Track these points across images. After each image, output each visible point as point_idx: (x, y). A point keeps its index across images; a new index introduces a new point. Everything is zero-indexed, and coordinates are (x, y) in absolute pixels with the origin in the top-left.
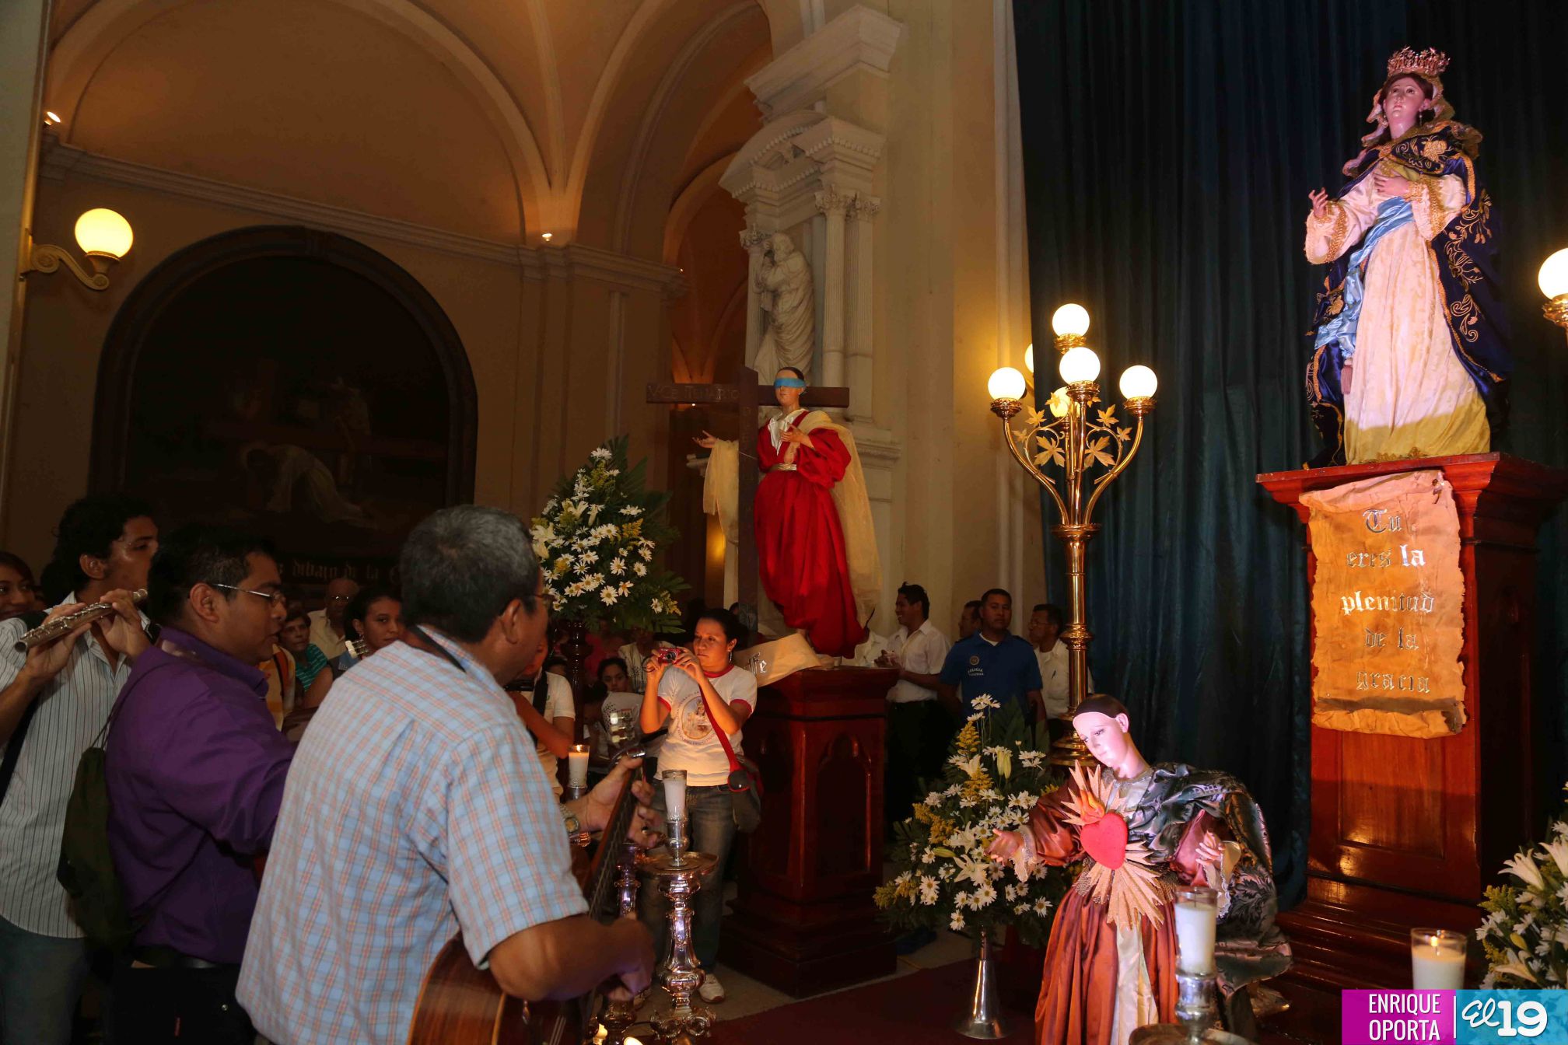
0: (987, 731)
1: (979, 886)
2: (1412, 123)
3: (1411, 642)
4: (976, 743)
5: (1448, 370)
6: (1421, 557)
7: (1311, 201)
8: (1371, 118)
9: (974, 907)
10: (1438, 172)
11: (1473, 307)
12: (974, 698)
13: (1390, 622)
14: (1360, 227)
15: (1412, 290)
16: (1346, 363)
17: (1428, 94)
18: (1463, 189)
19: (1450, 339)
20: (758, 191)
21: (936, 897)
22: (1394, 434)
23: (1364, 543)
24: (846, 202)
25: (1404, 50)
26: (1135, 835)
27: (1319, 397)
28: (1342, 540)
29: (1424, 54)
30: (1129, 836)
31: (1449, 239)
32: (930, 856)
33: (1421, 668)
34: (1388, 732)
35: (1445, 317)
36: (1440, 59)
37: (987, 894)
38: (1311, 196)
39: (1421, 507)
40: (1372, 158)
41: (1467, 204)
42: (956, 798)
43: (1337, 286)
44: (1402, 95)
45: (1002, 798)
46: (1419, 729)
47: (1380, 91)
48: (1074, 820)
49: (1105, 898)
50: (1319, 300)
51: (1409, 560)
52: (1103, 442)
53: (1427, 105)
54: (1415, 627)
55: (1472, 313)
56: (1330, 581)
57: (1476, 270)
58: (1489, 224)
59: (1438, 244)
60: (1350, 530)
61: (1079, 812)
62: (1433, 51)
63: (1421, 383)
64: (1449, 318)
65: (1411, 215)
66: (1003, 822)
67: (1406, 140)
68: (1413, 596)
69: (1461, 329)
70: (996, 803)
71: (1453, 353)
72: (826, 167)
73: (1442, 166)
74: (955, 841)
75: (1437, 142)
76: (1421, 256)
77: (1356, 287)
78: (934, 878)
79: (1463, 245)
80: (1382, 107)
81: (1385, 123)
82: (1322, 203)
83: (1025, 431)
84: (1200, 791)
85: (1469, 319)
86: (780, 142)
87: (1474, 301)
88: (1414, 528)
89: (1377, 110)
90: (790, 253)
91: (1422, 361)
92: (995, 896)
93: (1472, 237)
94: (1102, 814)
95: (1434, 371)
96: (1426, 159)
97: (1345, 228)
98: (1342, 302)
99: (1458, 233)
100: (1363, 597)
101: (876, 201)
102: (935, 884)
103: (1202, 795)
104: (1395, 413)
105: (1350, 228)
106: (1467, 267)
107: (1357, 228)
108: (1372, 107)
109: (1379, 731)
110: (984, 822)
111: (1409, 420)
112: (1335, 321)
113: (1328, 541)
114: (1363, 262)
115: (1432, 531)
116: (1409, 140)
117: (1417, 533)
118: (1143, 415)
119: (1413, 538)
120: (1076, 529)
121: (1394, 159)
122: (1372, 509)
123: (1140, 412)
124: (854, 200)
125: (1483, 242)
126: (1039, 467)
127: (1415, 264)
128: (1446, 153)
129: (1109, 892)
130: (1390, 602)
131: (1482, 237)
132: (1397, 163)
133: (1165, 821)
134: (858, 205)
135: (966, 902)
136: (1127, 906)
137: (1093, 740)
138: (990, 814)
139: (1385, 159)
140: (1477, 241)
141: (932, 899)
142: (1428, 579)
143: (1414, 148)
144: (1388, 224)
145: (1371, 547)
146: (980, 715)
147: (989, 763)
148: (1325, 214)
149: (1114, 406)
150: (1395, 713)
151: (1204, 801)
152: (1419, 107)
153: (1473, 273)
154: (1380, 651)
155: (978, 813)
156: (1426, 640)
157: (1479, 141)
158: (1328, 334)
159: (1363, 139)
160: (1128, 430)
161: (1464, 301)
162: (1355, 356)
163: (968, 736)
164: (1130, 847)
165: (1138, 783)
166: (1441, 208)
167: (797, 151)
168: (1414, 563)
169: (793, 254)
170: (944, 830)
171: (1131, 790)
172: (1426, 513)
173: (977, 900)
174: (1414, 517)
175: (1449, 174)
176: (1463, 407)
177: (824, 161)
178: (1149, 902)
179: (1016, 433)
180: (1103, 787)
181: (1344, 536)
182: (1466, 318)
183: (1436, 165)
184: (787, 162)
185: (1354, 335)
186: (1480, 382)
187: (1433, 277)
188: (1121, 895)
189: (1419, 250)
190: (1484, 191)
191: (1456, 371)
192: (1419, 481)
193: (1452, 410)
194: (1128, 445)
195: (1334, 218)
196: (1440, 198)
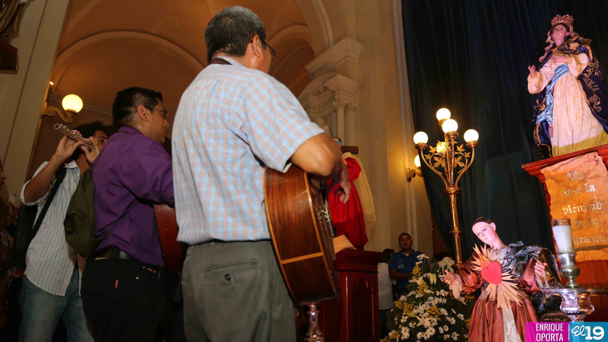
0: (424, 268)
1: (427, 328)
2: (563, 40)
3: (595, 222)
4: (420, 273)
5: (591, 122)
6: (593, 188)
7: (529, 70)
8: (547, 41)
9: (425, 338)
10: (577, 53)
11: (598, 99)
12: (418, 256)
13: (584, 216)
14: (548, 79)
15: (573, 94)
16: (550, 126)
17: (568, 30)
18: (587, 57)
19: (590, 111)
20: (310, 104)
21: (408, 335)
22: (574, 146)
23: (569, 186)
24: (344, 105)
25: (557, 16)
26: (505, 270)
27: (540, 142)
28: (560, 186)
29: (564, 16)
30: (502, 270)
31: (585, 76)
32: (404, 319)
33: (600, 232)
34: (590, 259)
35: (587, 103)
36: (571, 18)
37: (431, 331)
38: (529, 68)
39: (591, 168)
40: (550, 53)
41: (590, 62)
42: (413, 296)
43: (542, 102)
44: (559, 30)
45: (433, 293)
46: (604, 256)
47: (550, 31)
48: (477, 269)
49: (495, 298)
50: (535, 109)
51: (589, 190)
52: (459, 158)
53: (568, 34)
54: (595, 216)
55: (598, 100)
56: (557, 202)
57: (596, 86)
58: (599, 68)
59: (580, 78)
60: (563, 182)
61: (479, 265)
62: (568, 15)
63: (582, 127)
64: (589, 103)
65: (569, 69)
66: (435, 303)
67: (562, 45)
68: (592, 204)
69: (594, 107)
70: (431, 295)
71: (592, 115)
72: (337, 93)
73: (578, 51)
74: (415, 311)
75: (574, 43)
76: (574, 83)
77: (551, 98)
78: (407, 327)
79: (590, 77)
80: (551, 37)
81: (553, 42)
82: (533, 70)
83: (429, 154)
84: (530, 249)
85: (597, 103)
86: (319, 86)
87: (597, 96)
88: (589, 177)
89: (549, 38)
90: (323, 125)
91: (581, 119)
92: (435, 332)
93: (593, 73)
94: (489, 263)
95: (586, 122)
96: (571, 50)
97: (542, 80)
98: (545, 106)
99: (588, 73)
100: (571, 207)
101: (356, 105)
102: (408, 330)
103: (531, 251)
104: (573, 139)
105: (544, 80)
106: (593, 85)
107: (547, 79)
108: (547, 37)
109: (586, 259)
110: (427, 302)
111: (579, 141)
112: (543, 112)
113: (554, 187)
114: (551, 89)
115: (597, 176)
116: (564, 45)
117: (591, 178)
118: (474, 147)
119: (589, 181)
120: (452, 190)
121: (559, 51)
122: (570, 172)
123: (473, 146)
124: (347, 105)
125: (598, 75)
126: (435, 168)
127: (572, 86)
128: (578, 47)
129: (496, 295)
130: (583, 208)
131: (597, 73)
132: (560, 53)
133: (517, 262)
134: (349, 106)
135: (422, 336)
136: (505, 299)
137: (482, 233)
138: (429, 300)
139: (556, 52)
140: (596, 74)
141: (407, 336)
142: (598, 196)
143: (566, 47)
144: (560, 74)
145: (572, 187)
146: (421, 262)
147: (427, 280)
148: (534, 75)
149: (463, 145)
150: (593, 251)
151: (532, 254)
152: (565, 35)
153: (595, 87)
154: (582, 228)
155: (423, 300)
156: (601, 220)
157: (590, 42)
158: (541, 117)
159: (545, 49)
160: (469, 153)
161: (594, 96)
162: (553, 123)
163: (417, 269)
164: (503, 274)
165: (503, 250)
166: (580, 64)
167: (326, 88)
168: (591, 191)
169: (324, 126)
170: (410, 308)
171: (500, 253)
172: (593, 170)
173: (426, 335)
174: (589, 172)
175: (581, 53)
176: (599, 134)
177: (336, 91)
178: (515, 295)
179: (426, 156)
180: (488, 252)
181: (560, 184)
182: (596, 102)
183: (576, 51)
184: (321, 93)
185: (552, 115)
186: (604, 125)
187: (580, 89)
188: (502, 295)
189: (573, 81)
190: (595, 58)
191: (595, 122)
192: (589, 157)
193: (595, 135)
194: (469, 159)
195: (538, 76)
196: (579, 61)
